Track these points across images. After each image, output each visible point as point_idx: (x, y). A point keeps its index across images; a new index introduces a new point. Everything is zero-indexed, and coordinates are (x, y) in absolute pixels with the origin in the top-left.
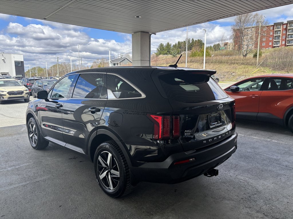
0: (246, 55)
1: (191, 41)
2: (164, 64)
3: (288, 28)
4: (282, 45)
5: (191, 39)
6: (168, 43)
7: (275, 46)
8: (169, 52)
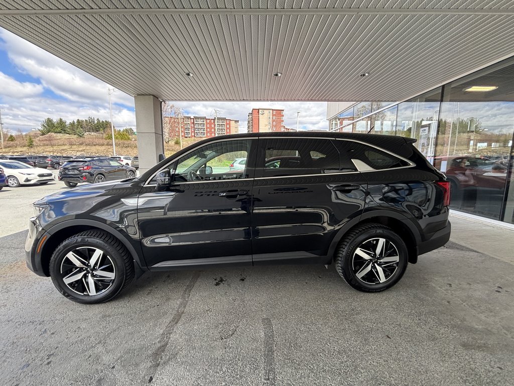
0: (168, 142)
1: (96, 122)
2: (66, 145)
3: (195, 122)
4: (192, 136)
5: (96, 119)
6: (61, 119)
7: (187, 136)
8: (64, 130)
